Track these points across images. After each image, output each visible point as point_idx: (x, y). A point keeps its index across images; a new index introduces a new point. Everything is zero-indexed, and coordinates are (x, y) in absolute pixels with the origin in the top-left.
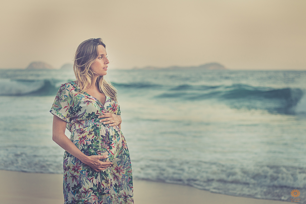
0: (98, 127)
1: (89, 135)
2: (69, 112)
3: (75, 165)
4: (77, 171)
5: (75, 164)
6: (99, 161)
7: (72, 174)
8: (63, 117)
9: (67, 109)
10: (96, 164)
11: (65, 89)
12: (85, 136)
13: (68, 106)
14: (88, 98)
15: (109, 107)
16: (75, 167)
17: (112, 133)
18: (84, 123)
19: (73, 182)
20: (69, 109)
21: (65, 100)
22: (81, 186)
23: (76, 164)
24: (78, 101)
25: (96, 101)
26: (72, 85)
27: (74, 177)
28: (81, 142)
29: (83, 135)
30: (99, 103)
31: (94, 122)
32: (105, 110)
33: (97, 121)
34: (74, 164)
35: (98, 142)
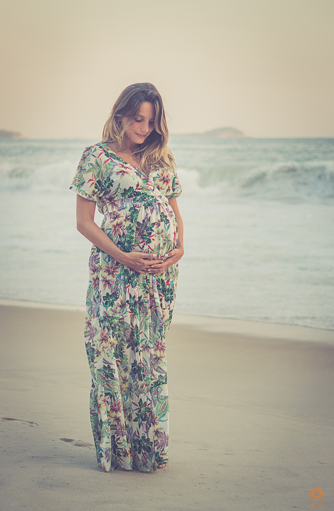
0: (137, 208)
1: (125, 220)
2: (96, 188)
3: (109, 265)
4: (113, 274)
5: (110, 263)
6: (142, 260)
7: (104, 278)
8: (88, 196)
9: (93, 183)
10: (138, 264)
11: (91, 154)
12: (121, 223)
13: (94, 180)
14: (123, 166)
15: (157, 177)
16: (110, 268)
17: (155, 218)
18: (119, 203)
19: (105, 289)
20: (96, 184)
21: (89, 171)
22: (117, 297)
24: (109, 171)
25: (135, 170)
26: (101, 147)
27: (107, 282)
28: (116, 232)
29: (118, 221)
30: (140, 173)
31: (133, 201)
32: (151, 182)
33: (138, 201)
34: (107, 263)
35: (133, 231)
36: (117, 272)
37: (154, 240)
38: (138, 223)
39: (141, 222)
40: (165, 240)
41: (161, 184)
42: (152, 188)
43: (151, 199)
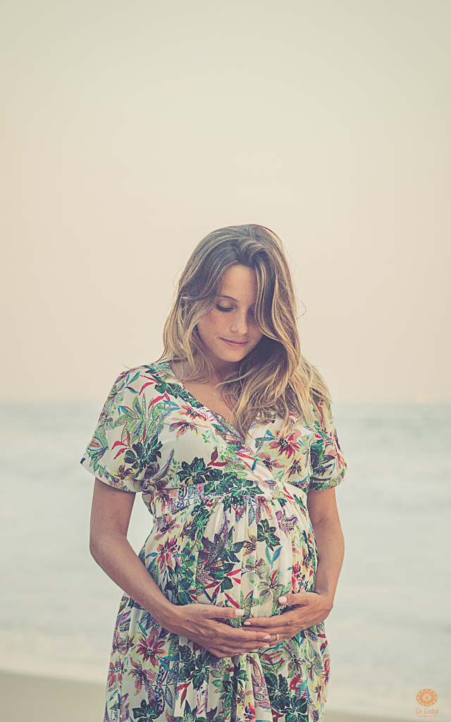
0: (207, 508)
1: (182, 535)
2: (127, 460)
3: (147, 637)
4: (152, 657)
5: (148, 631)
7: (136, 666)
8: (110, 479)
9: (122, 451)
11: (125, 386)
12: (174, 542)
13: (126, 443)
14: (189, 411)
15: (265, 439)
16: (148, 644)
17: (243, 530)
18: (175, 495)
19: (138, 692)
20: (129, 453)
21: (118, 423)
22: (160, 709)
23: (149, 634)
24: (157, 423)
25: (215, 422)
26: (151, 371)
27: (141, 675)
28: (163, 561)
29: (169, 536)
30: (226, 428)
31: (203, 492)
32: (247, 450)
33: (213, 491)
34: (144, 631)
35: (193, 558)
36: (162, 652)
37: (238, 581)
38: (205, 540)
39: (212, 540)
40: (266, 584)
41: (274, 454)
42: (251, 462)
43: (244, 489)
